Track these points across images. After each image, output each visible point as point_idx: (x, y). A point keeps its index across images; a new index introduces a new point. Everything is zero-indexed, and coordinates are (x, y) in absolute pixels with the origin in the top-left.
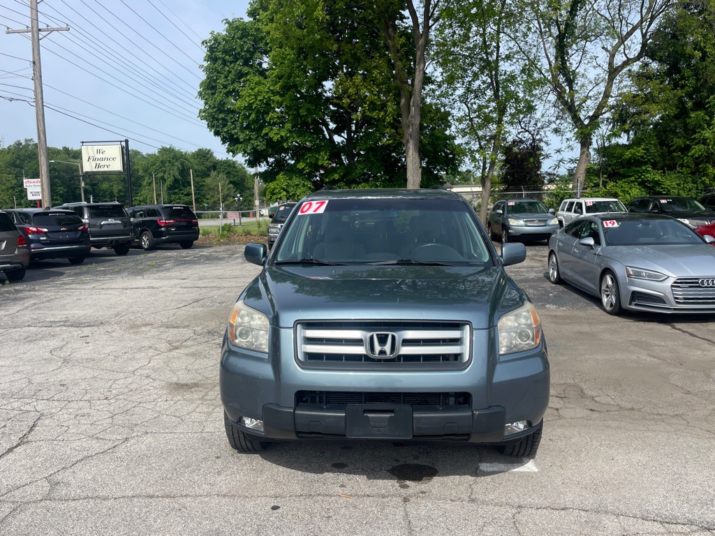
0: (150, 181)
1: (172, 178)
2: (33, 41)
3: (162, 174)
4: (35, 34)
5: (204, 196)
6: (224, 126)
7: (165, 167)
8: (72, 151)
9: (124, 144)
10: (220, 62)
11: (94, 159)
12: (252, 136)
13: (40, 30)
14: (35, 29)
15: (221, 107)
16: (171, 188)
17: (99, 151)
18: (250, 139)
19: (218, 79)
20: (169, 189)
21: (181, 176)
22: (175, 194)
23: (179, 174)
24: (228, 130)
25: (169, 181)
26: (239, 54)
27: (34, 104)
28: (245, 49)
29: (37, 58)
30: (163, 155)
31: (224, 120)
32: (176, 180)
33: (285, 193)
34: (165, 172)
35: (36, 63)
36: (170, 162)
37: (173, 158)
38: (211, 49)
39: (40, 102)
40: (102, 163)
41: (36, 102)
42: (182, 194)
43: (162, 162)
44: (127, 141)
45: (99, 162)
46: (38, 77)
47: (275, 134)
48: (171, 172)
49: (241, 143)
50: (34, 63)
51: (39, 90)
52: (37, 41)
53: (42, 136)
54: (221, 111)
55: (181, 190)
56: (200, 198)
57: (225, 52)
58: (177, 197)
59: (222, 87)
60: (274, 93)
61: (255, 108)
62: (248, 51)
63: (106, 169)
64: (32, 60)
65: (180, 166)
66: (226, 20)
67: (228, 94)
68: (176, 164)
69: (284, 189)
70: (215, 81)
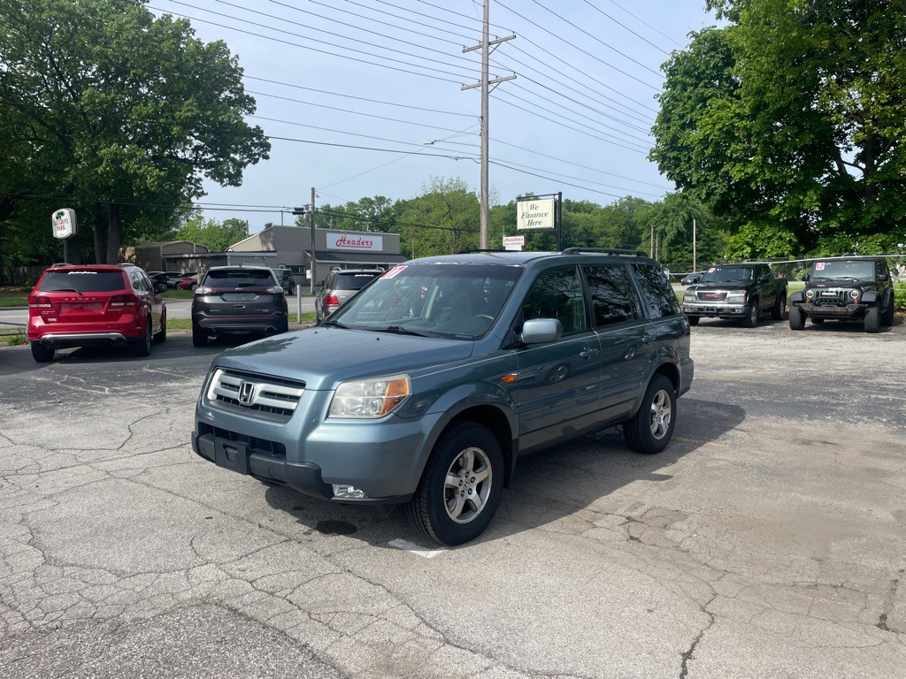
0: (647, 235)
1: (675, 231)
2: (483, 95)
3: (663, 227)
4: (485, 88)
5: (715, 253)
6: (677, 166)
7: (667, 217)
8: (574, 203)
9: (557, 197)
10: (679, 87)
11: (528, 216)
12: (708, 177)
13: (489, 83)
14: (485, 82)
15: (673, 144)
16: (672, 243)
17: (532, 207)
18: (706, 180)
19: (673, 109)
20: (670, 245)
21: (687, 228)
22: (677, 250)
23: (685, 225)
24: (681, 171)
25: (671, 235)
26: (704, 72)
27: (480, 161)
28: (711, 66)
29: (485, 112)
30: (667, 203)
31: (677, 159)
32: (680, 233)
33: (749, 249)
34: (666, 224)
35: (484, 119)
36: (674, 211)
37: (678, 206)
38: (672, 73)
39: (485, 158)
40: (535, 219)
41: (482, 159)
42: (686, 250)
43: (665, 212)
44: (560, 194)
45: (531, 219)
46: (485, 133)
47: (738, 171)
48: (674, 223)
49: (694, 187)
50: (482, 118)
51: (485, 146)
52: (485, 94)
53: (484, 193)
54: (673, 149)
55: (685, 245)
56: (708, 256)
57: (686, 73)
58: (679, 254)
59: (677, 118)
60: (740, 117)
61: (712, 139)
62: (715, 66)
63: (538, 226)
64: (480, 115)
65: (686, 215)
66: (693, 32)
67: (683, 127)
68: (681, 213)
69: (748, 244)
70: (670, 111)
